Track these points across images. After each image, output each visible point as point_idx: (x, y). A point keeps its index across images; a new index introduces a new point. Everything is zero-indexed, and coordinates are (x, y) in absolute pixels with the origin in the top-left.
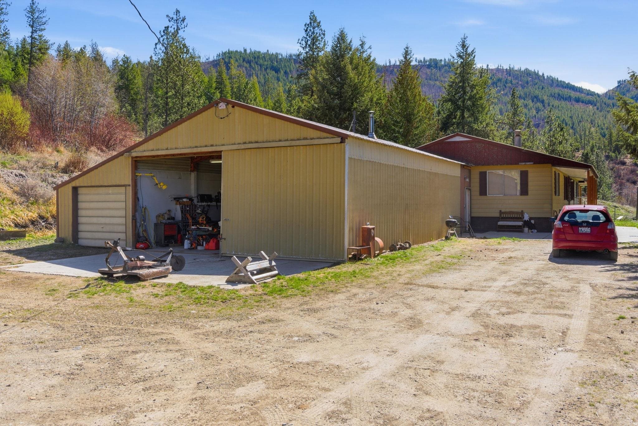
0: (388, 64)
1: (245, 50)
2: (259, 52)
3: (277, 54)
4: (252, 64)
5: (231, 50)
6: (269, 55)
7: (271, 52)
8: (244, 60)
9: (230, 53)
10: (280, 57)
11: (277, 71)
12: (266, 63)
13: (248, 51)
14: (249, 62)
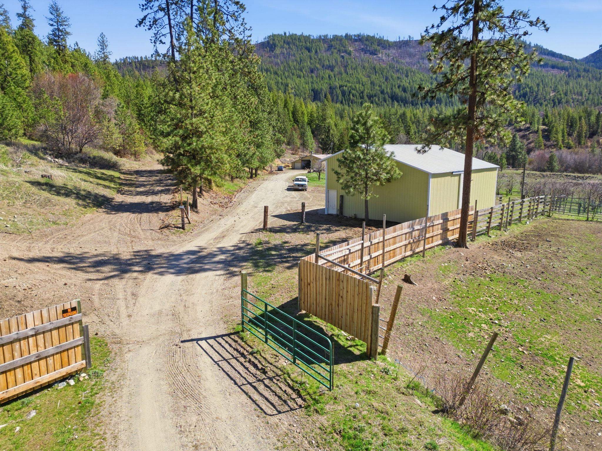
0: (398, 40)
1: (285, 34)
2: (296, 35)
3: (309, 35)
4: (291, 46)
5: (274, 33)
6: (304, 36)
7: (305, 34)
8: (284, 42)
9: (274, 36)
10: (312, 38)
11: (309, 50)
12: (301, 44)
13: (287, 34)
14: (288, 43)
